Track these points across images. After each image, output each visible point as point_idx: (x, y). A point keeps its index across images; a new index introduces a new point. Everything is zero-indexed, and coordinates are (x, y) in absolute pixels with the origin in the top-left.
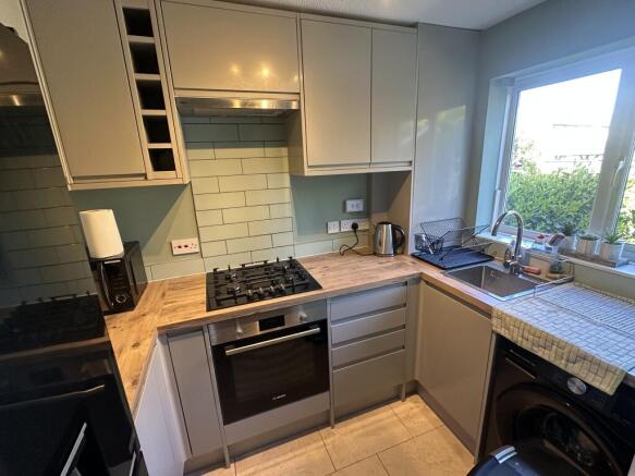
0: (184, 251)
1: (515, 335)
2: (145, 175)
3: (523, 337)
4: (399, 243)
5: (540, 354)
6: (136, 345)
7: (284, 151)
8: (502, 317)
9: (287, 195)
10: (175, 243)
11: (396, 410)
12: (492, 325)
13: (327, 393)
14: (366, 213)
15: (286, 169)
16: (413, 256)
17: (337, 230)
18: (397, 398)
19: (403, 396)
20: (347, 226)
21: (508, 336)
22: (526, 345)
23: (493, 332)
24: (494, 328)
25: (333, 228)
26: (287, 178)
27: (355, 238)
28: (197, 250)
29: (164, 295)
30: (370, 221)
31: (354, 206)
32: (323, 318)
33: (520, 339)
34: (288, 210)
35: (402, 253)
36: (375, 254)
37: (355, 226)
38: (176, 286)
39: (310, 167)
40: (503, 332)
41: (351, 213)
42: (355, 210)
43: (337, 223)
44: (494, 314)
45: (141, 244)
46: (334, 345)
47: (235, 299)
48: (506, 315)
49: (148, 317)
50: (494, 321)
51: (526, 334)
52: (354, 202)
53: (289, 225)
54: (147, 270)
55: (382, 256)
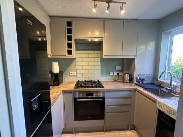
0: (72, 75)
1: (164, 109)
2: (66, 55)
3: (166, 110)
4: (131, 80)
5: (172, 117)
6: (57, 92)
7: (99, 52)
8: (159, 103)
9: (99, 63)
10: (71, 73)
11: (126, 133)
12: (156, 106)
13: (103, 120)
14: (122, 70)
15: (100, 57)
16: (135, 84)
17: (113, 75)
18: (127, 129)
19: (129, 129)
20: (116, 73)
21: (162, 110)
22: (167, 113)
23: (157, 108)
24: (157, 107)
25: (112, 74)
26: (100, 59)
27: (118, 77)
28: (75, 75)
29: (66, 84)
30: (123, 73)
31: (118, 68)
32: (104, 96)
33: (165, 111)
34: (99, 67)
35: (132, 83)
36: (123, 82)
37: (118, 74)
38: (69, 83)
39: (104, 56)
40: (160, 108)
41: (117, 70)
42: (118, 69)
43: (113, 72)
44: (157, 102)
45: (63, 72)
46: (107, 105)
47: (81, 87)
48: (161, 102)
49: (61, 88)
50: (157, 104)
51: (167, 109)
52: (118, 67)
53: (99, 71)
54: (64, 78)
55: (125, 83)
